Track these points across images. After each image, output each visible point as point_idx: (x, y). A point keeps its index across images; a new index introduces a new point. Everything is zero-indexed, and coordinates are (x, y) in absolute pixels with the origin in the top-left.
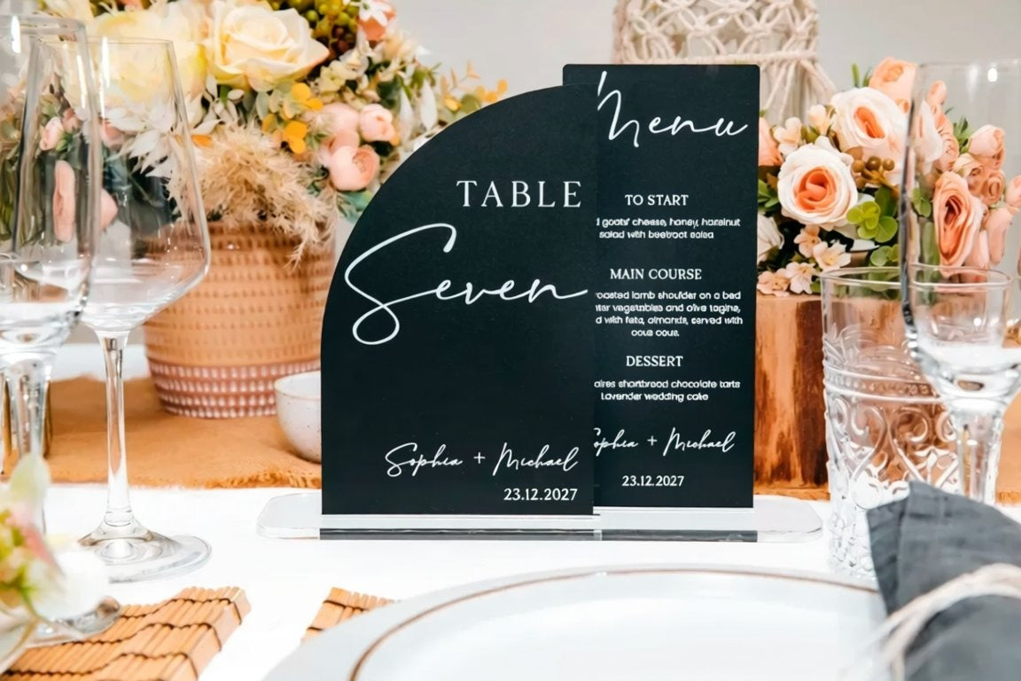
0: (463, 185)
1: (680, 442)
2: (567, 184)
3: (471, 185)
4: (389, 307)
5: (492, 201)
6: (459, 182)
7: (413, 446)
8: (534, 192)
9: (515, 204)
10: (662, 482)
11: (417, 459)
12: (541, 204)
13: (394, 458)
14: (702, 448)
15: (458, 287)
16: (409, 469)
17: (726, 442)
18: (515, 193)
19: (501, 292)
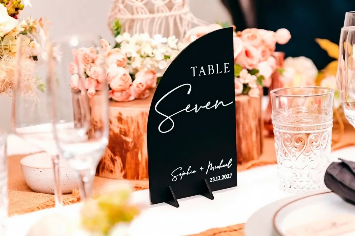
0: (193, 68)
2: (225, 64)
3: (195, 68)
5: (202, 73)
8: (215, 68)
11: (182, 173)
12: (217, 73)
16: (179, 177)
18: (209, 69)
19: (206, 106)
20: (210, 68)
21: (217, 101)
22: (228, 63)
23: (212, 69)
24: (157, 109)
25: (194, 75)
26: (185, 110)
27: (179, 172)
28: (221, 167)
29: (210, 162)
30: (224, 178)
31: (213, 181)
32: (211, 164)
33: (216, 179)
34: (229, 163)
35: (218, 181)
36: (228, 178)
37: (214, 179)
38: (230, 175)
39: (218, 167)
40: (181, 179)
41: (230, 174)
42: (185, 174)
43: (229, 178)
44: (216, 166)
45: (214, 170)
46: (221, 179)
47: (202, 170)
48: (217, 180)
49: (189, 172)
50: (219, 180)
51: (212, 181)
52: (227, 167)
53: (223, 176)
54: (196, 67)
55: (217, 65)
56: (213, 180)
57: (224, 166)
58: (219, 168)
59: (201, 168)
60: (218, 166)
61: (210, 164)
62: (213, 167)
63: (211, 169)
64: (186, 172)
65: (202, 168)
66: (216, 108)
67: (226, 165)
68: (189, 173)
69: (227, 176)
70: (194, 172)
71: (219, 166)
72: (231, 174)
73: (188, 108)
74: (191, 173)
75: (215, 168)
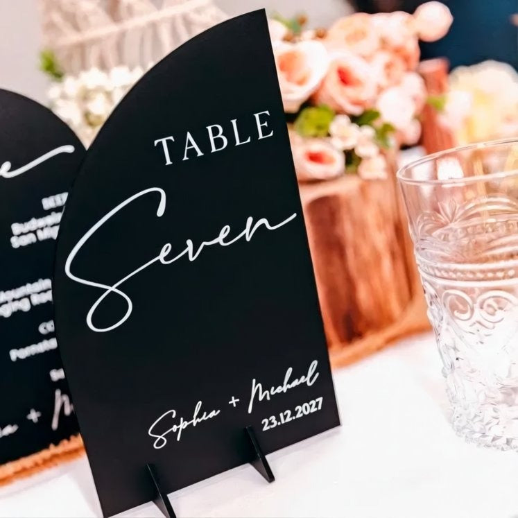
20: (215, 134)
21: (250, 220)
22: (267, 112)
23: (220, 136)
24: (72, 271)
25: (169, 162)
26: (159, 261)
27: (169, 422)
28: (289, 386)
29: (254, 381)
30: (302, 412)
31: (272, 426)
32: (260, 385)
33: (278, 419)
34: (310, 373)
35: (285, 423)
36: (314, 410)
37: (274, 421)
38: (317, 403)
39: (279, 390)
41: (317, 400)
42: (187, 424)
43: (316, 409)
44: (273, 388)
45: (268, 398)
46: (294, 418)
47: (235, 405)
48: (283, 422)
49: (200, 416)
50: (288, 419)
51: (268, 428)
52: (306, 382)
53: (298, 407)
54: (171, 138)
55: (234, 122)
56: (270, 423)
57: (296, 383)
58: (283, 392)
59: (231, 400)
60: (280, 387)
61: (256, 387)
62: (267, 392)
63: (261, 398)
65: (234, 401)
66: (248, 239)
67: (303, 379)
68: (199, 420)
69: (311, 406)
70: (213, 414)
71: (282, 386)
72: (320, 400)
73: (164, 253)
74: (204, 418)
75: (273, 393)
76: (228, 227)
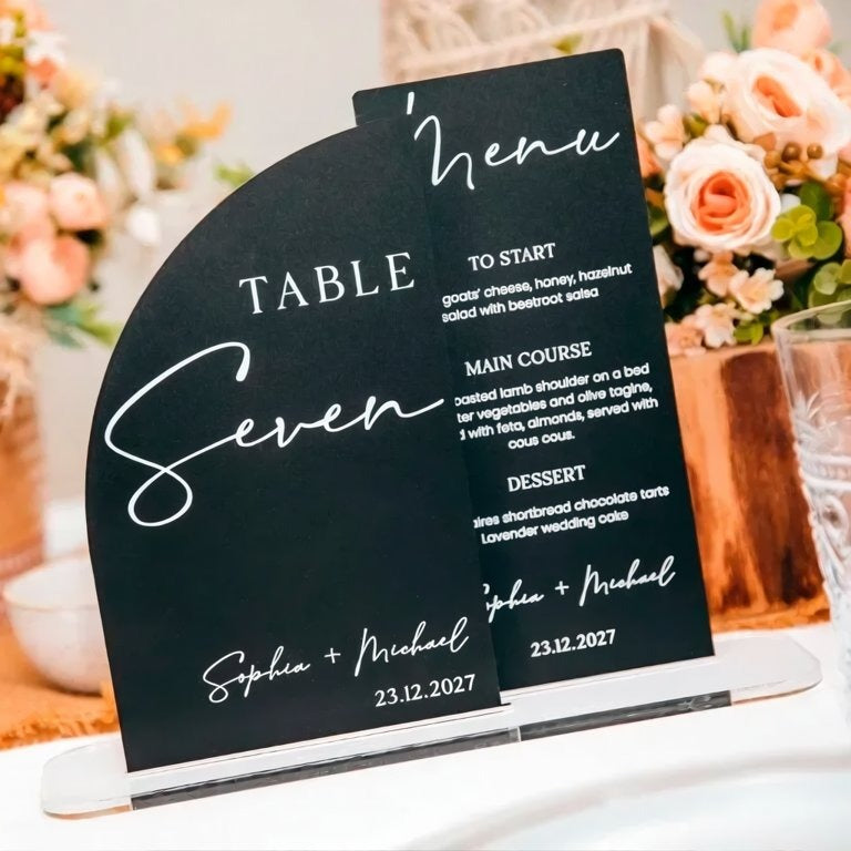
0: (247, 285)
1: (600, 583)
2: (390, 258)
3: (259, 283)
4: (172, 470)
5: (292, 300)
6: (242, 282)
7: (240, 655)
8: (347, 277)
9: (323, 299)
10: (585, 643)
11: (247, 673)
12: (360, 293)
13: (217, 676)
14: (633, 586)
15: (264, 426)
17: (663, 572)
18: (322, 283)
19: (325, 423)
22: (406, 255)
23: (333, 281)
25: (257, 310)
40: (246, 694)
42: (259, 675)
54: (264, 278)
64: (264, 667)
66: (368, 427)
70: (299, 668)
76: (338, 406)
